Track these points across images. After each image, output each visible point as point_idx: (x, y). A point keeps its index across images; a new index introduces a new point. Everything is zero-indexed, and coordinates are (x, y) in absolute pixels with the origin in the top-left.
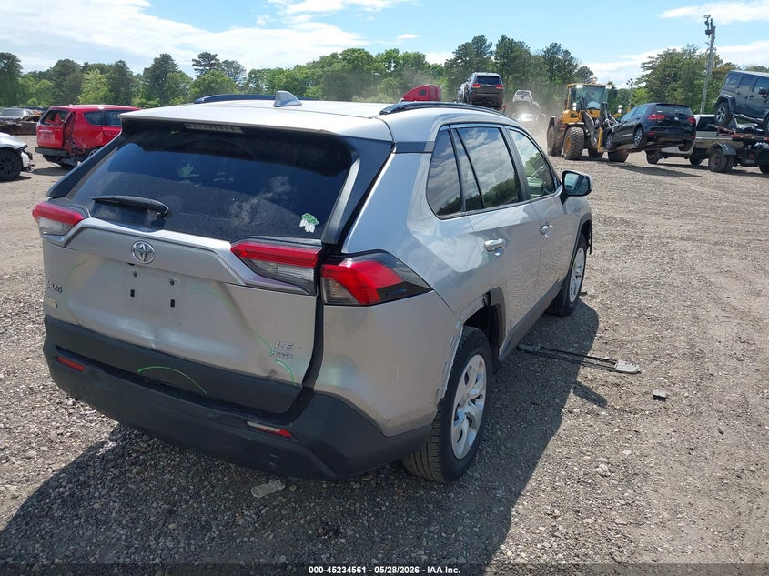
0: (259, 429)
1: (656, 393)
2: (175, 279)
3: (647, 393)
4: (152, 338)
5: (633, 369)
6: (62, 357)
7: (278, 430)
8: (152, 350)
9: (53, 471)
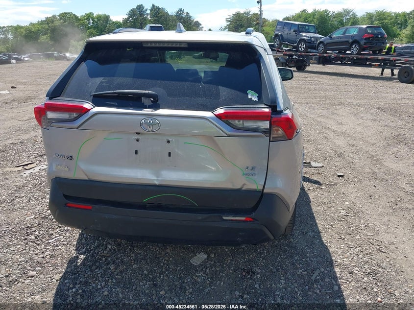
0: (232, 220)
1: (339, 174)
2: (170, 139)
3: (333, 175)
4: (155, 178)
5: (320, 165)
6: (71, 203)
7: (243, 219)
8: (155, 186)
9: (57, 281)
